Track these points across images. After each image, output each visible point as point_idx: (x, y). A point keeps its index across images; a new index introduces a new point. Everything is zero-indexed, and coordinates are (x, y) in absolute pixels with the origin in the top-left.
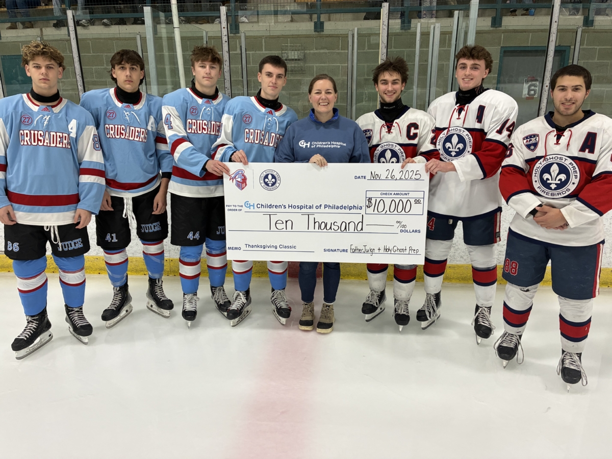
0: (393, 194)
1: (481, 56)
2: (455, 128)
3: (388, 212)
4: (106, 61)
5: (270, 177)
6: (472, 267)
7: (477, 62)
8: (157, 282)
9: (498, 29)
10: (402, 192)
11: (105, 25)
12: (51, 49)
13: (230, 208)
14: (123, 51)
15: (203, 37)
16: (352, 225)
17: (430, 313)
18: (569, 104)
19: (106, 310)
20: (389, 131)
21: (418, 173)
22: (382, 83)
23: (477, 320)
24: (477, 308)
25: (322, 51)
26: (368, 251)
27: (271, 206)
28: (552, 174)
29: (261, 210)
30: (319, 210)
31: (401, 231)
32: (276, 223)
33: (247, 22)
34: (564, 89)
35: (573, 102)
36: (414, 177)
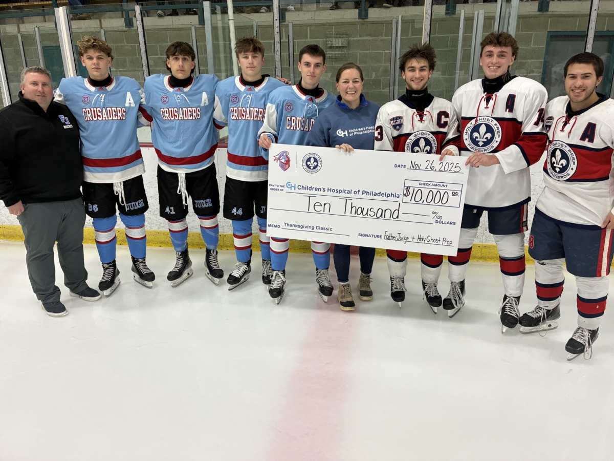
0: (431, 185)
1: (509, 43)
2: (483, 117)
3: (425, 202)
4: (160, 51)
5: (312, 160)
6: (500, 257)
7: (504, 49)
8: (212, 252)
9: (545, 13)
10: (440, 184)
11: (160, 16)
12: (99, 42)
13: (272, 187)
14: (177, 43)
15: (253, 26)
16: (388, 213)
17: (456, 301)
18: (579, 91)
19: (170, 272)
20: (421, 120)
21: (457, 165)
22: (410, 71)
23: (504, 309)
24: (505, 297)
25: (366, 38)
26: (402, 239)
27: (311, 189)
28: (557, 158)
29: (301, 191)
30: (357, 196)
31: (437, 222)
32: (315, 205)
33: (293, 11)
34: (574, 77)
35: (583, 88)
36: (453, 169)
